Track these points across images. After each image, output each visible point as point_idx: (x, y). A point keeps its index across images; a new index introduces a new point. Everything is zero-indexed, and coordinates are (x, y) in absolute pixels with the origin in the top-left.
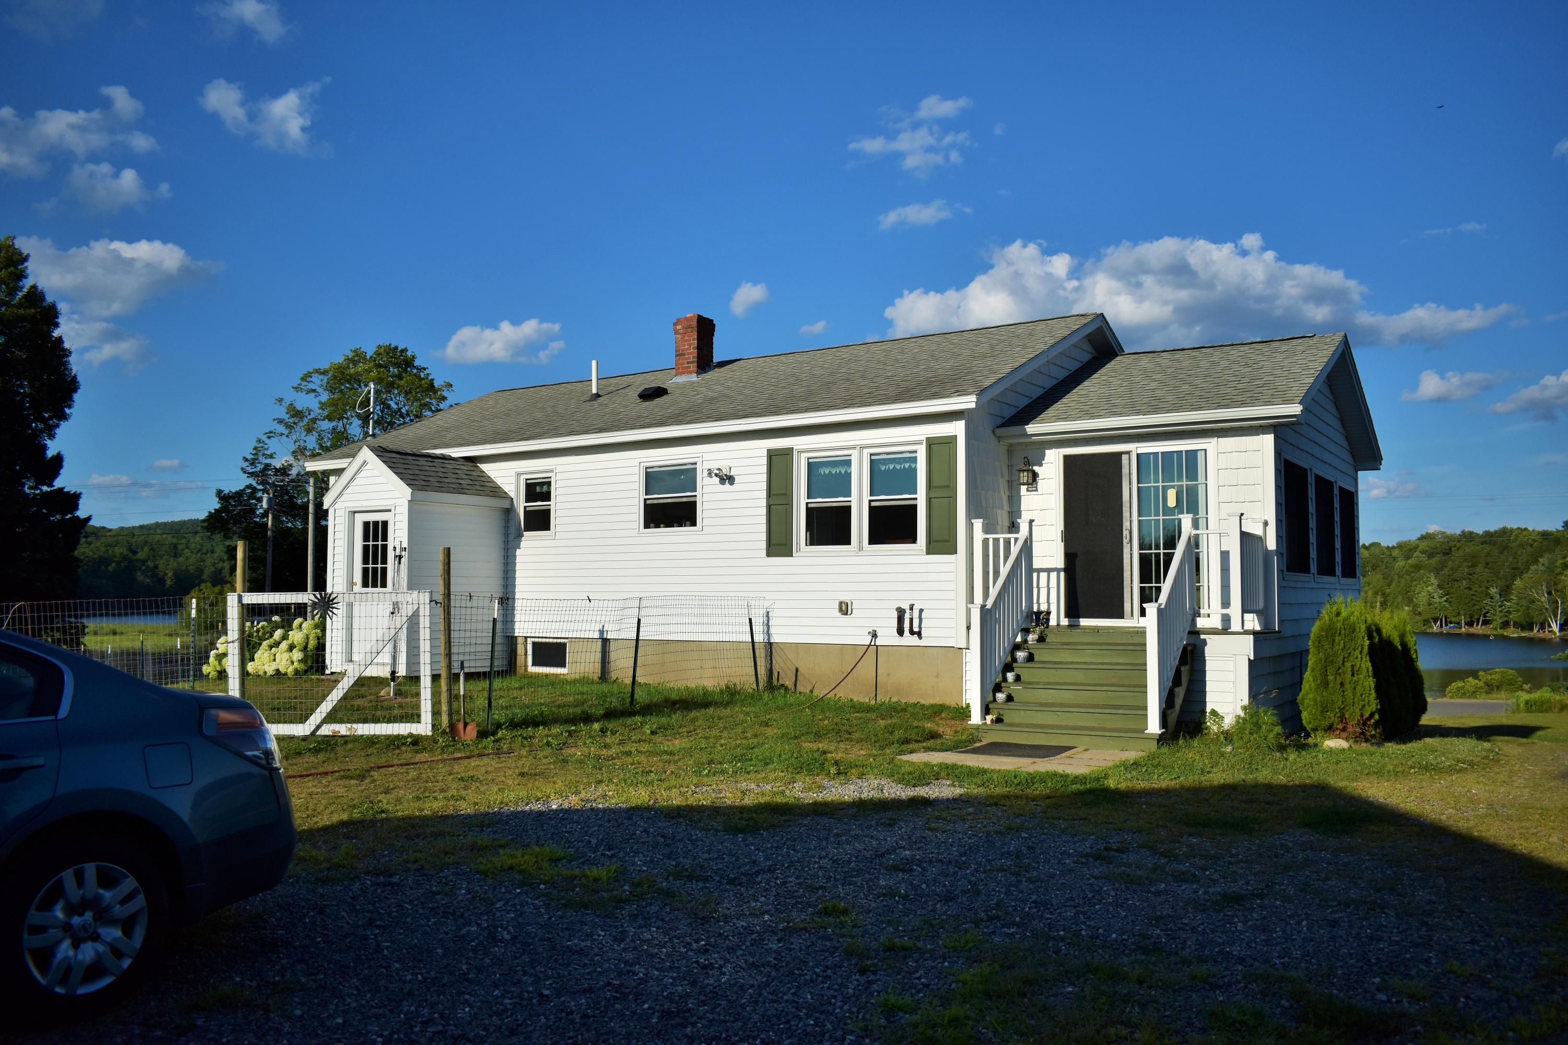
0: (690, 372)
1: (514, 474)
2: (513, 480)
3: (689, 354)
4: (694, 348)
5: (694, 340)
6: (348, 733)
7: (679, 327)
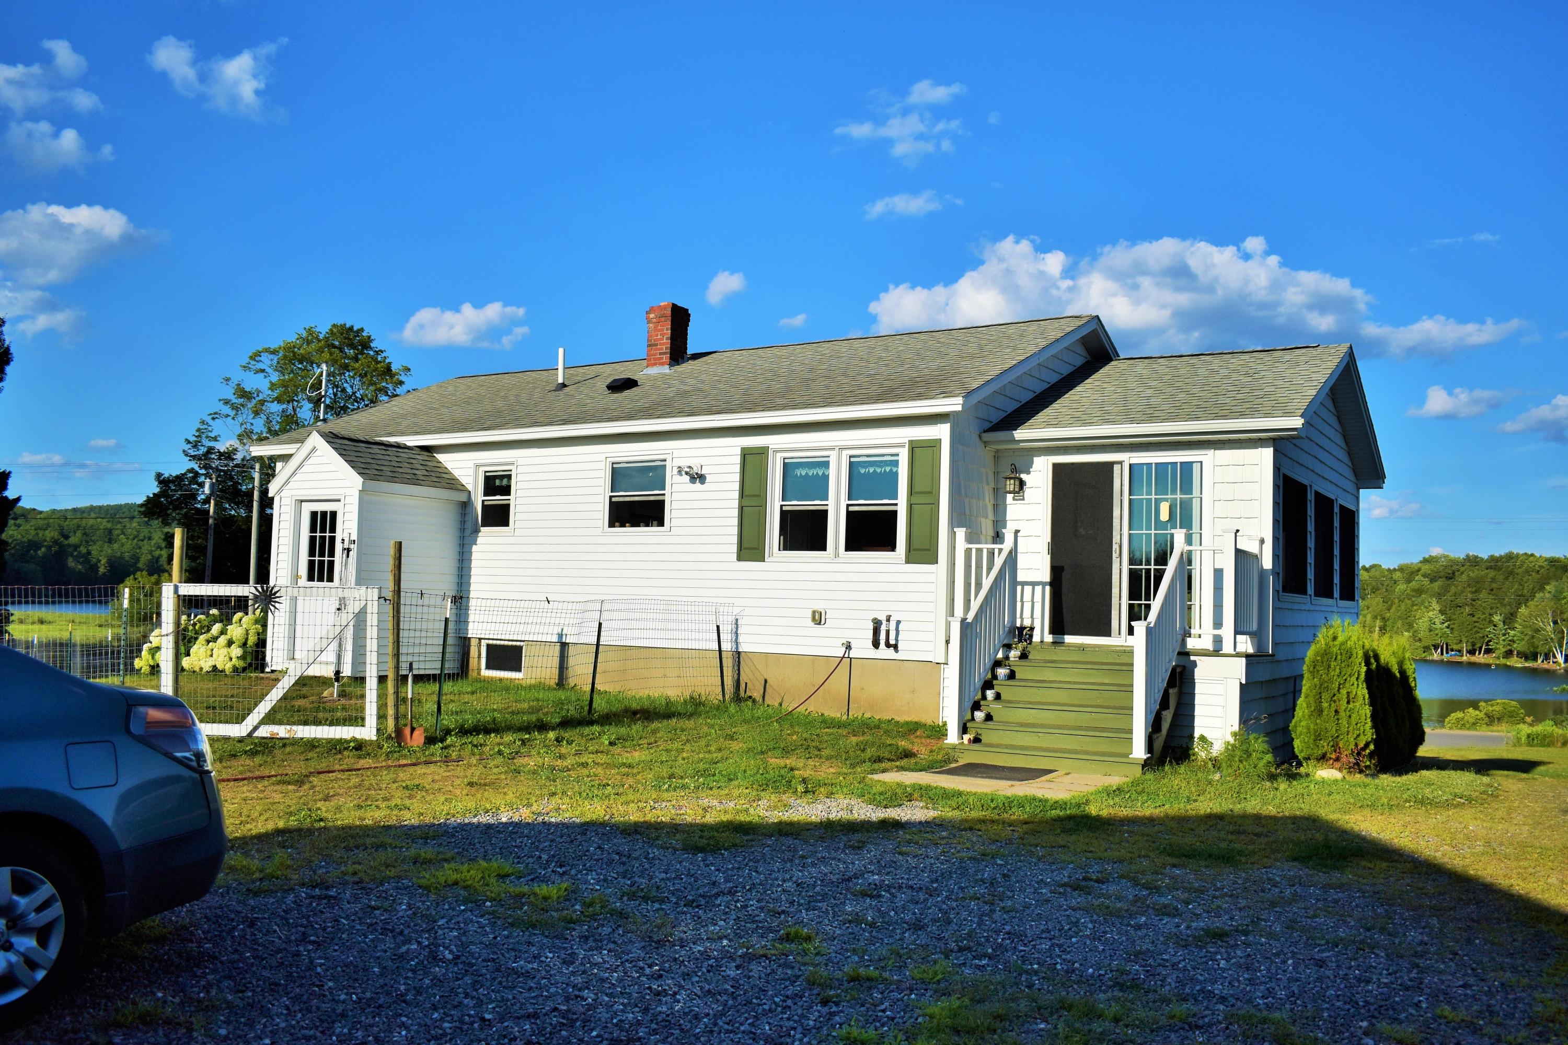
0: (662, 364)
1: (472, 465)
2: (471, 472)
3: (661, 344)
4: (667, 339)
5: (667, 329)
6: (287, 736)
7: (652, 316)
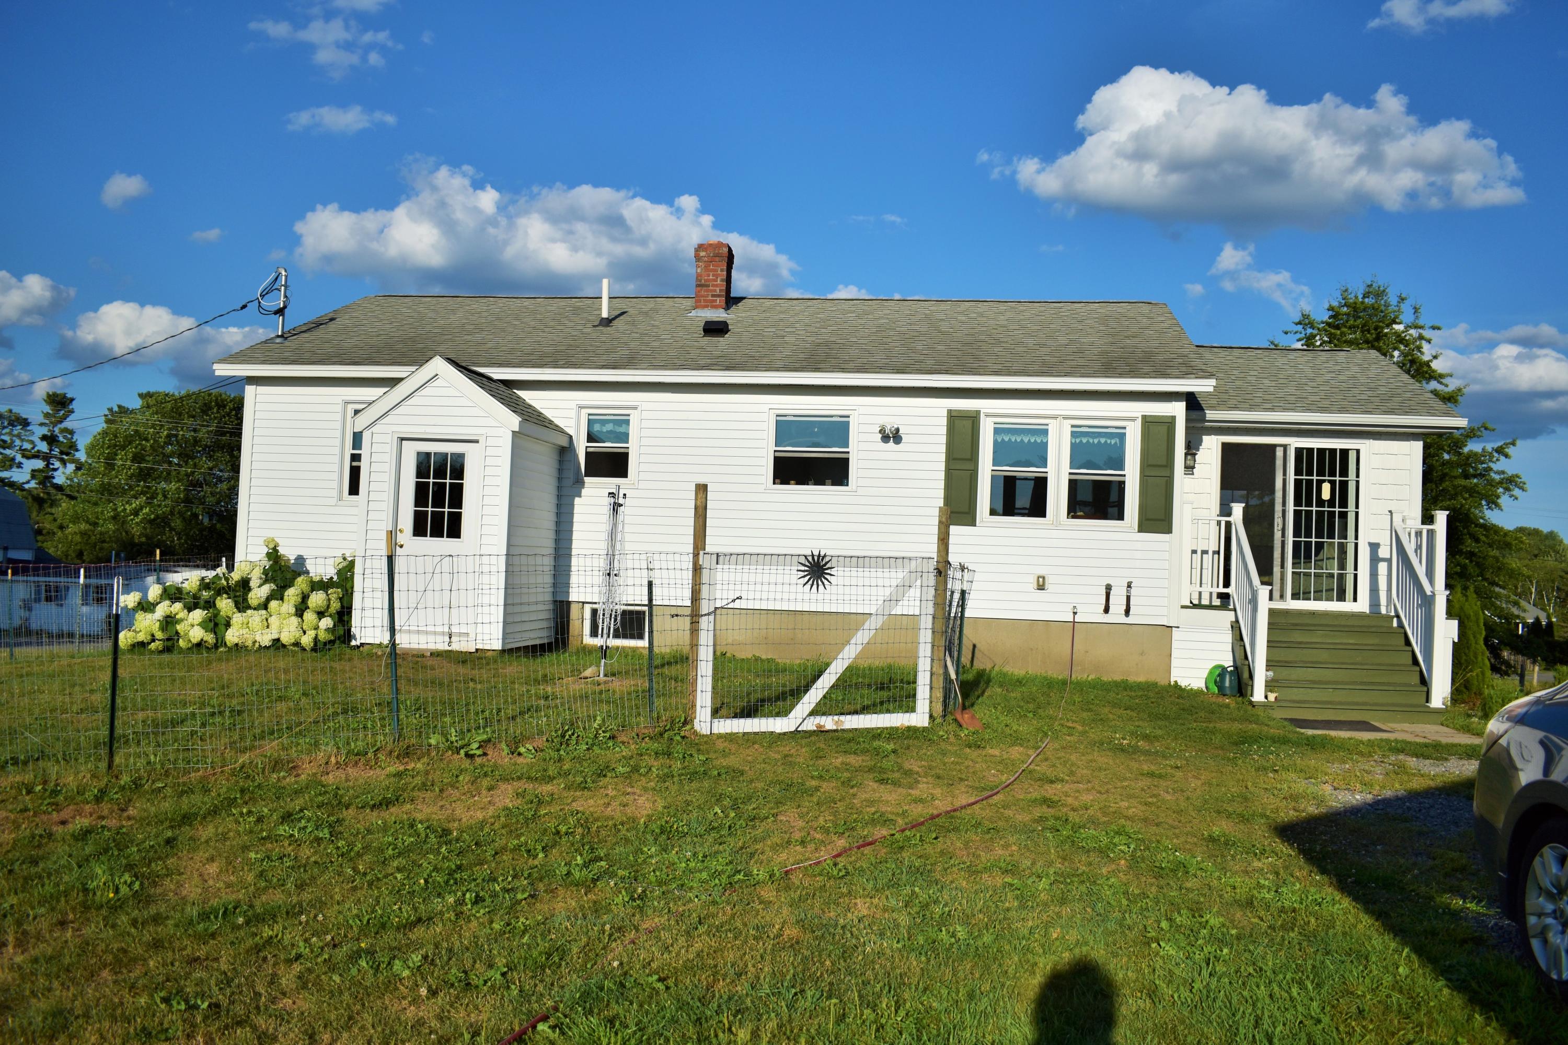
0: (716, 307)
1: (574, 407)
2: (573, 413)
3: (717, 286)
4: (722, 280)
5: (722, 270)
6: (835, 728)
7: (702, 254)
